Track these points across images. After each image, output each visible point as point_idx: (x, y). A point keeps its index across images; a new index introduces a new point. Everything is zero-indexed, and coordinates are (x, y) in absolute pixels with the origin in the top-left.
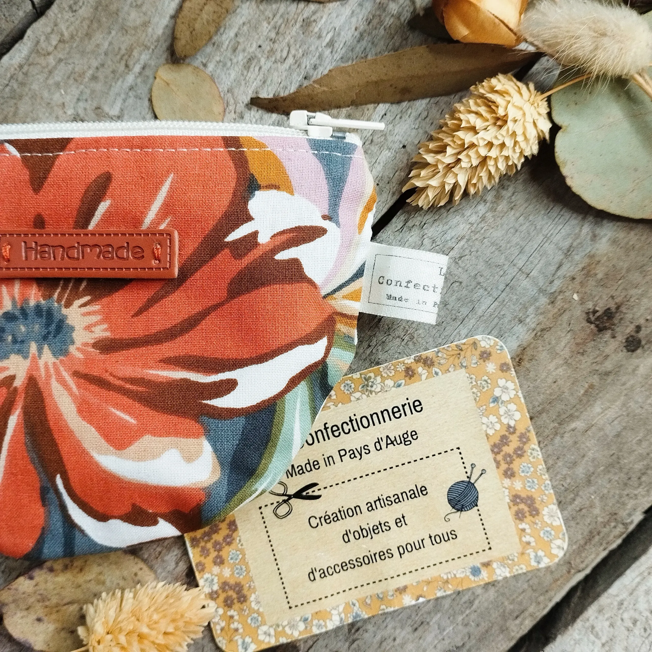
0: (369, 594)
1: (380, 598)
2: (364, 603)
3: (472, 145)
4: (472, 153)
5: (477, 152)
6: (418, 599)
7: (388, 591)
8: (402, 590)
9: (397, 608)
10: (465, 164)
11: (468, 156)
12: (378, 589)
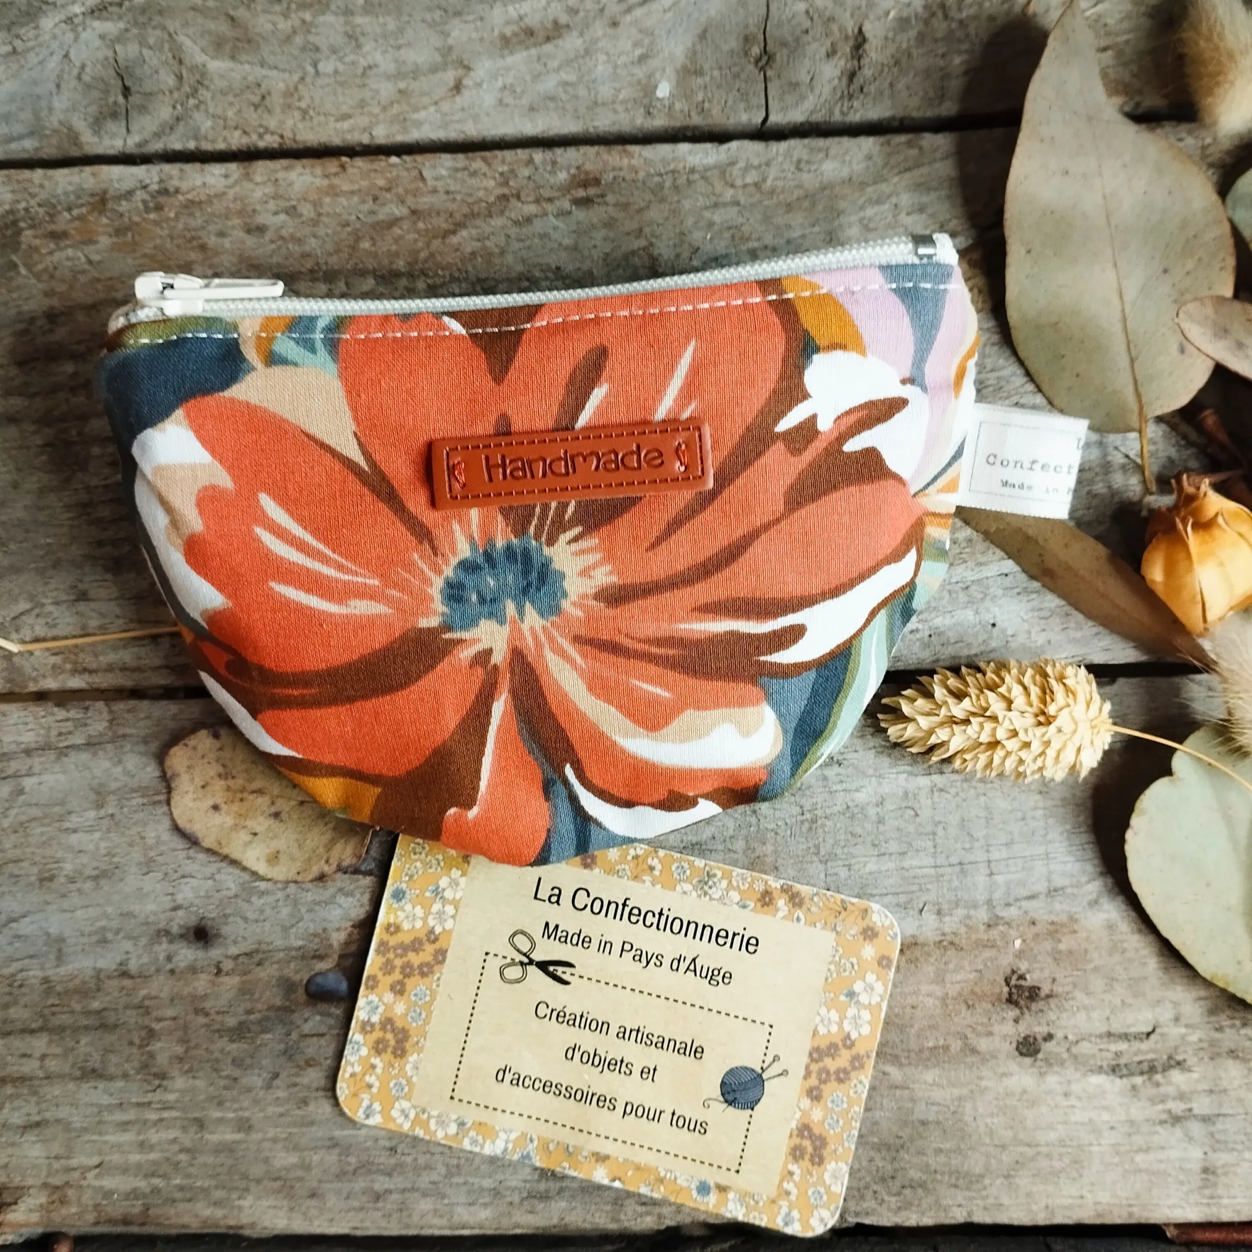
0: (557, 1139)
1: (569, 1152)
2: (544, 1146)
3: (994, 718)
4: (989, 726)
5: (994, 730)
6: (614, 1180)
7: (582, 1149)
8: (601, 1158)
9: (581, 1176)
10: (972, 730)
11: (981, 726)
12: (572, 1139)
